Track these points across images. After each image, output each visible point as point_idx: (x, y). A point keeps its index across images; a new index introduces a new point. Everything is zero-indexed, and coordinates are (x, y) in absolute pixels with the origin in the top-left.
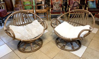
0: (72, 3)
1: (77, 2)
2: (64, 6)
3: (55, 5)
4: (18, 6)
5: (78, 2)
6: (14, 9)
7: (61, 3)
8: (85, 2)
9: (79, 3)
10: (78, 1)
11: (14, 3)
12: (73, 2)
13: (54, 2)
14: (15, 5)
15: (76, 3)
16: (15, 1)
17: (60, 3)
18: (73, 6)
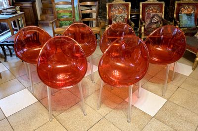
0: (148, 16)
1: (157, 15)
2: (132, 22)
3: (115, 20)
4: (47, 18)
5: (160, 16)
6: (40, 24)
7: (128, 17)
8: (175, 15)
9: (163, 17)
10: (160, 14)
11: (39, 12)
12: (150, 15)
13: (114, 15)
14: (41, 16)
15: (155, 17)
16: (42, 9)
17: (126, 17)
18: (151, 23)
